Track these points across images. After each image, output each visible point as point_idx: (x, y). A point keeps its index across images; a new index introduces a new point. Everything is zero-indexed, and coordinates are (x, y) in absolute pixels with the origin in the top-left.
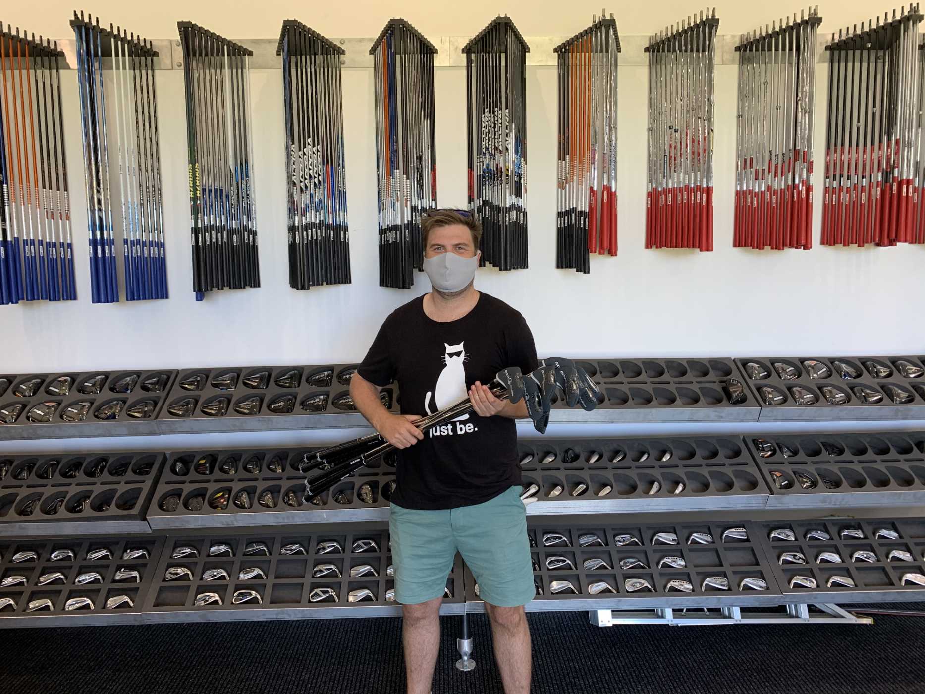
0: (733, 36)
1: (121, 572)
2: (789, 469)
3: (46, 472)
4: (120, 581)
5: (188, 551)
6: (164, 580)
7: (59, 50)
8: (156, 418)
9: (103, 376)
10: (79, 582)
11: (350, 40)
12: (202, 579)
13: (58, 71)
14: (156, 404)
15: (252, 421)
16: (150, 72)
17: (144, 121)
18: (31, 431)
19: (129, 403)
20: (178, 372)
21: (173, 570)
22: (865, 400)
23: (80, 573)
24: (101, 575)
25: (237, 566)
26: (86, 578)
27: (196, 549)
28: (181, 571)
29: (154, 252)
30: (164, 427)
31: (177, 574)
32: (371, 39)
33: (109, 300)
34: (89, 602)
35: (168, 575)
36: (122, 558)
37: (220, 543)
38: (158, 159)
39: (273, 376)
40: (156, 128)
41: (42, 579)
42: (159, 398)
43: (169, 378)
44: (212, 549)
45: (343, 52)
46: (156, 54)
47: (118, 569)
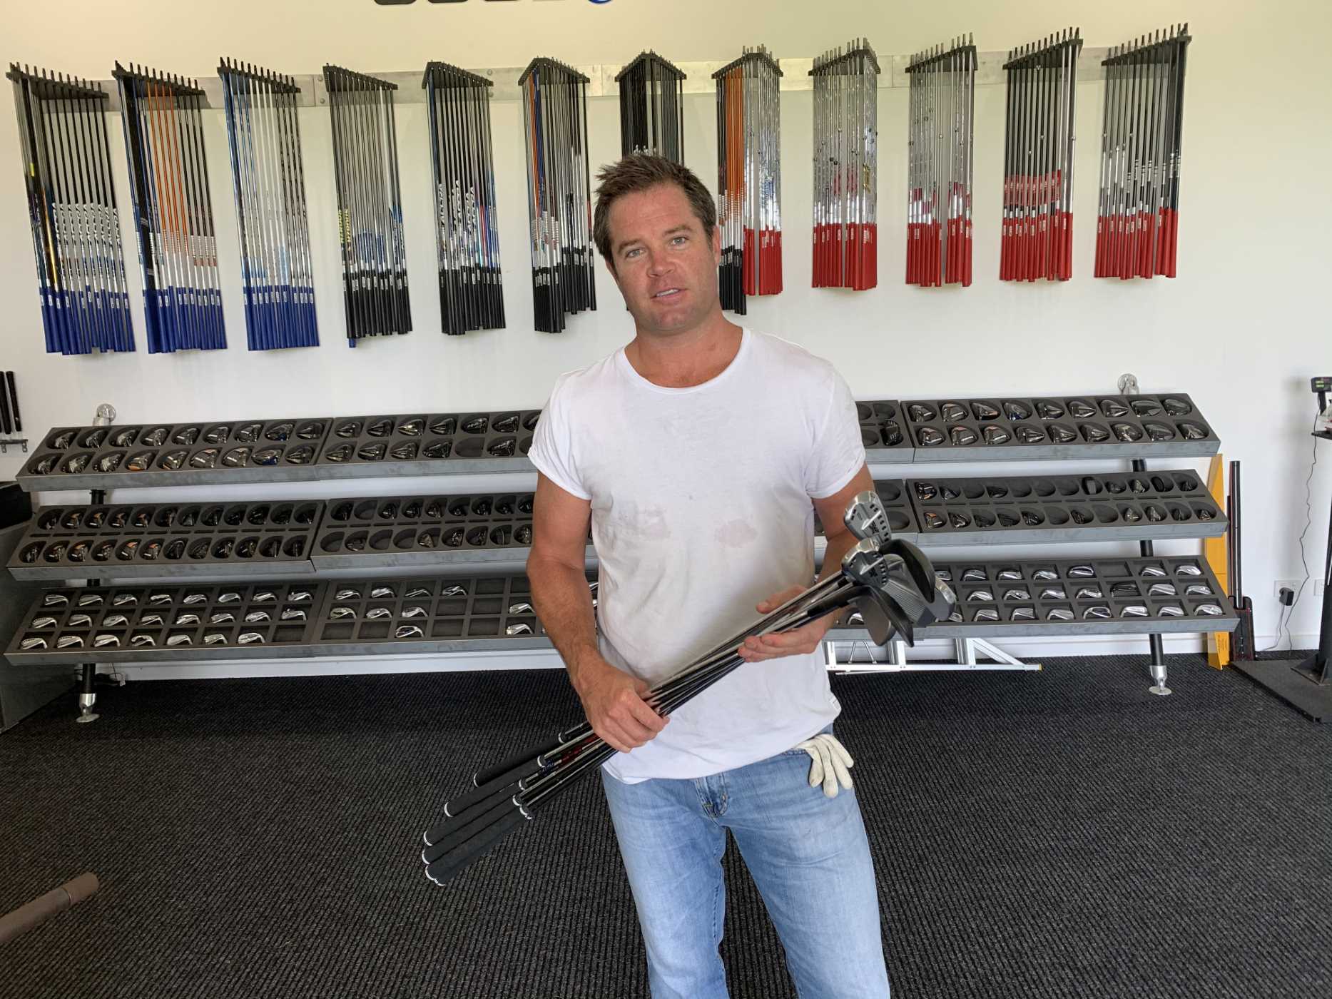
0: (904, 57)
1: (287, 612)
2: (944, 511)
3: (212, 517)
4: (287, 620)
5: (351, 593)
6: (329, 618)
7: (199, 89)
8: (315, 463)
9: (259, 426)
10: (249, 620)
11: (498, 71)
12: (365, 617)
13: (199, 111)
14: (313, 451)
15: (409, 466)
16: (292, 109)
17: (289, 162)
18: (195, 477)
19: (286, 450)
20: (332, 420)
21: (336, 610)
22: (1024, 441)
23: (248, 613)
24: (268, 614)
25: (399, 605)
26: (254, 617)
27: (358, 592)
28: (345, 611)
29: (303, 298)
30: (322, 472)
31: (341, 613)
32: (519, 69)
33: (264, 347)
34: (260, 636)
35: (332, 615)
36: (287, 599)
37: (381, 587)
38: (304, 200)
39: (428, 423)
40: (301, 168)
41: (213, 618)
42: (316, 444)
43: (324, 426)
44: (374, 592)
45: (491, 84)
46: (298, 90)
47: (284, 609)
